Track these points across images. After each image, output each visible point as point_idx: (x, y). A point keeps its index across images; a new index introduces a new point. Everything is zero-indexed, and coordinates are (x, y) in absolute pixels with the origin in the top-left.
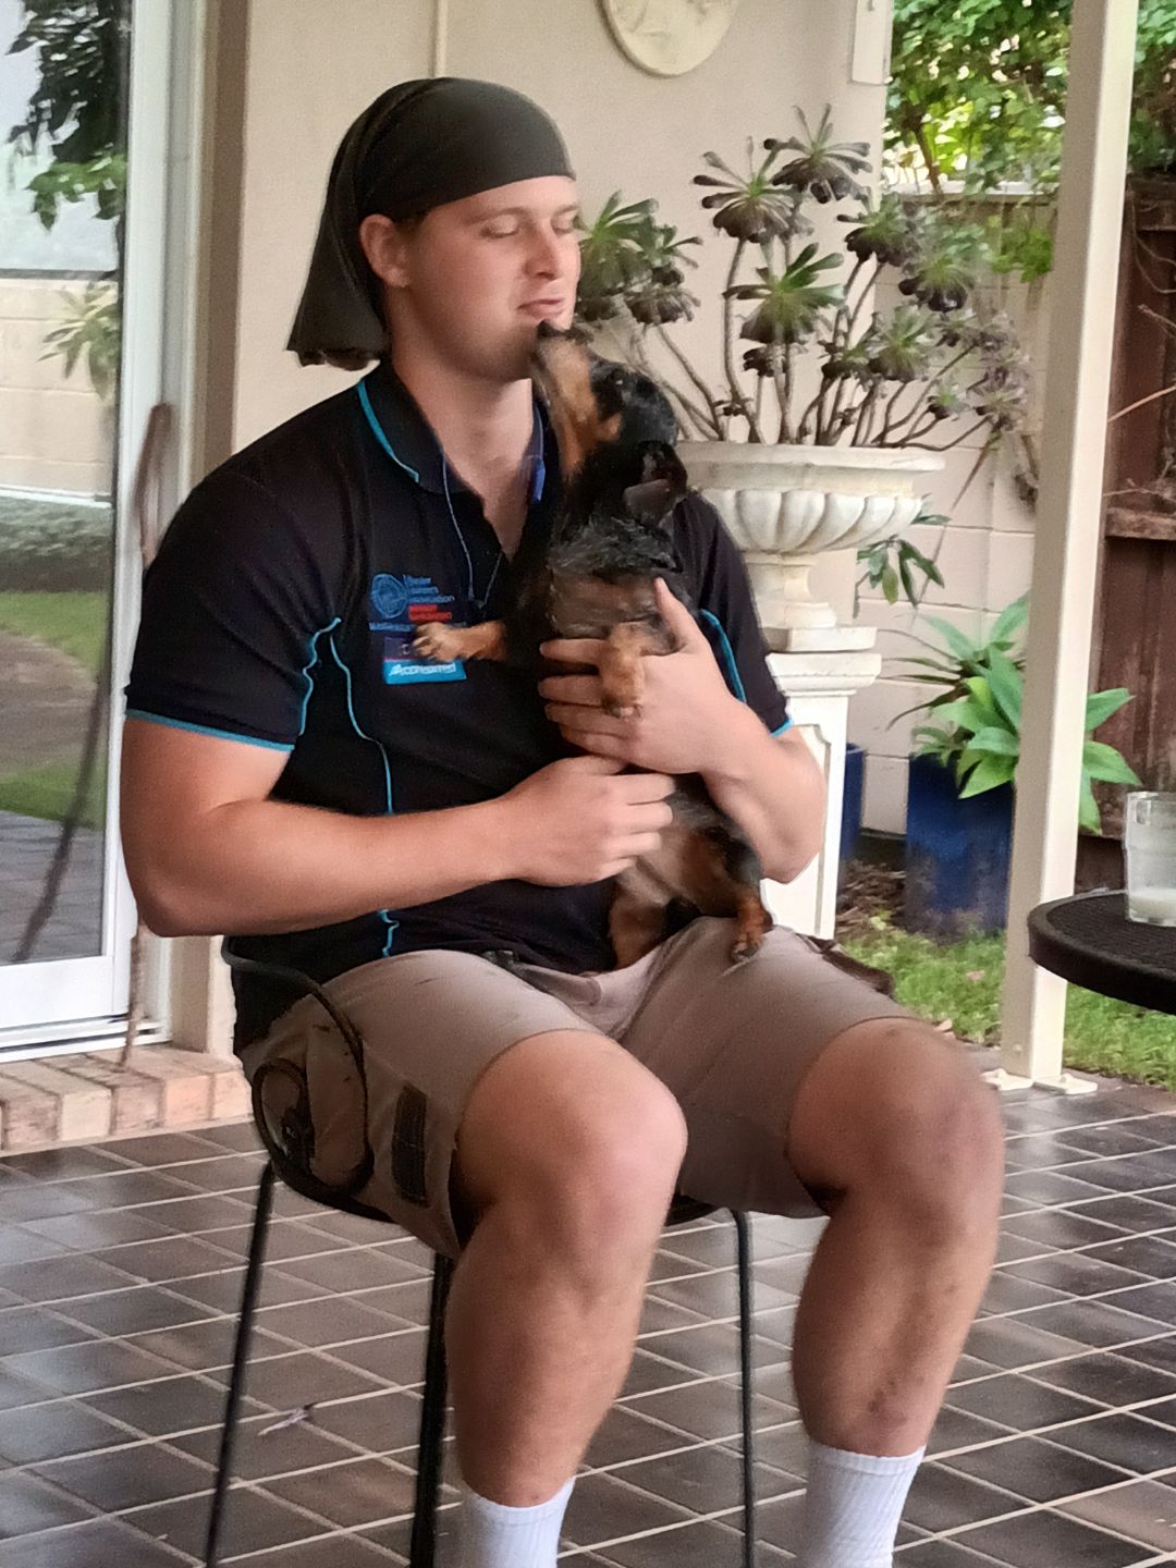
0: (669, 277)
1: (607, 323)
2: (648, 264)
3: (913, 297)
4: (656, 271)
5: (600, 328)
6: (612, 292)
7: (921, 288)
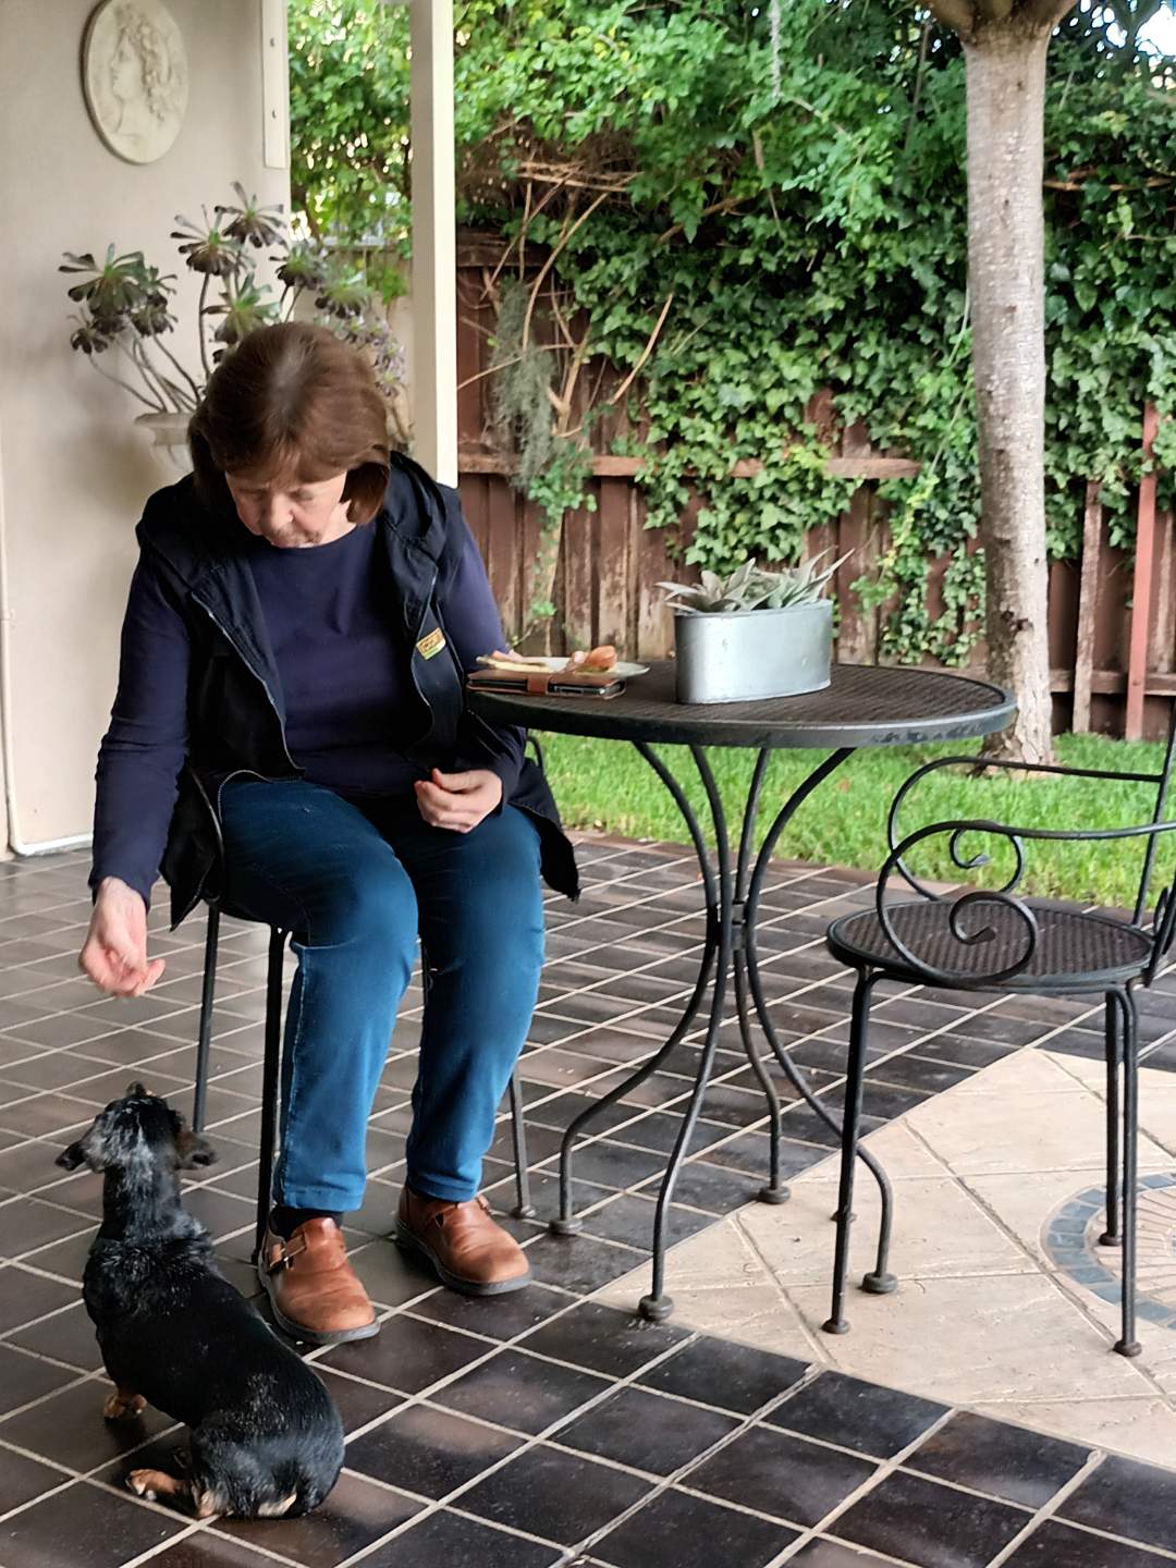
0: (158, 302)
1: (117, 335)
2: (144, 292)
3: (326, 310)
4: (150, 297)
5: (112, 338)
6: (121, 313)
7: (330, 303)
